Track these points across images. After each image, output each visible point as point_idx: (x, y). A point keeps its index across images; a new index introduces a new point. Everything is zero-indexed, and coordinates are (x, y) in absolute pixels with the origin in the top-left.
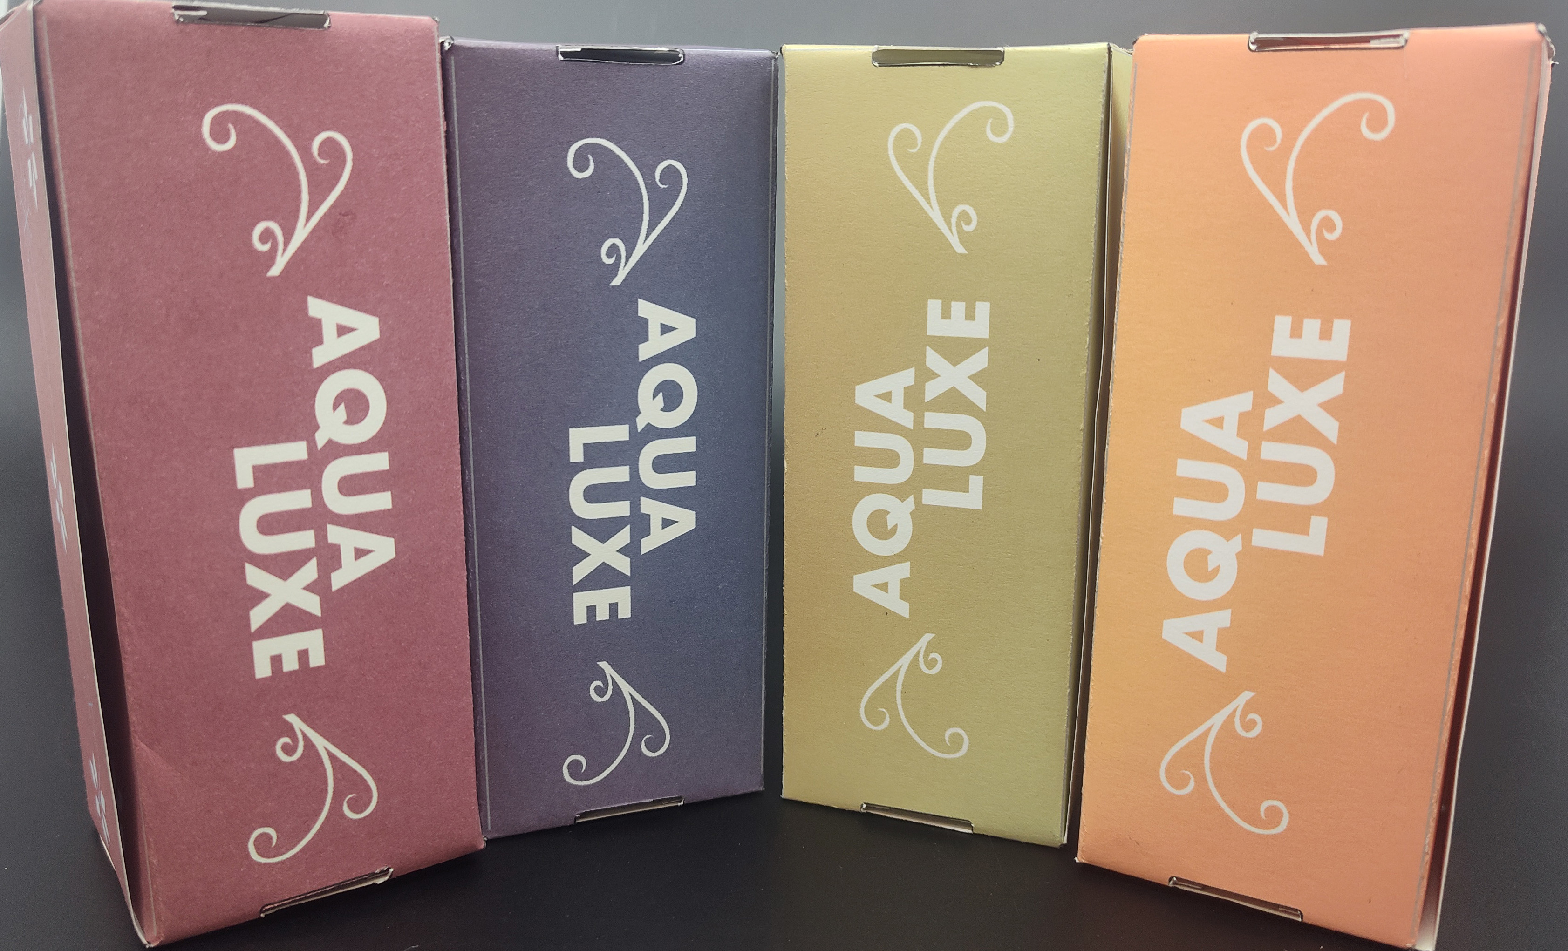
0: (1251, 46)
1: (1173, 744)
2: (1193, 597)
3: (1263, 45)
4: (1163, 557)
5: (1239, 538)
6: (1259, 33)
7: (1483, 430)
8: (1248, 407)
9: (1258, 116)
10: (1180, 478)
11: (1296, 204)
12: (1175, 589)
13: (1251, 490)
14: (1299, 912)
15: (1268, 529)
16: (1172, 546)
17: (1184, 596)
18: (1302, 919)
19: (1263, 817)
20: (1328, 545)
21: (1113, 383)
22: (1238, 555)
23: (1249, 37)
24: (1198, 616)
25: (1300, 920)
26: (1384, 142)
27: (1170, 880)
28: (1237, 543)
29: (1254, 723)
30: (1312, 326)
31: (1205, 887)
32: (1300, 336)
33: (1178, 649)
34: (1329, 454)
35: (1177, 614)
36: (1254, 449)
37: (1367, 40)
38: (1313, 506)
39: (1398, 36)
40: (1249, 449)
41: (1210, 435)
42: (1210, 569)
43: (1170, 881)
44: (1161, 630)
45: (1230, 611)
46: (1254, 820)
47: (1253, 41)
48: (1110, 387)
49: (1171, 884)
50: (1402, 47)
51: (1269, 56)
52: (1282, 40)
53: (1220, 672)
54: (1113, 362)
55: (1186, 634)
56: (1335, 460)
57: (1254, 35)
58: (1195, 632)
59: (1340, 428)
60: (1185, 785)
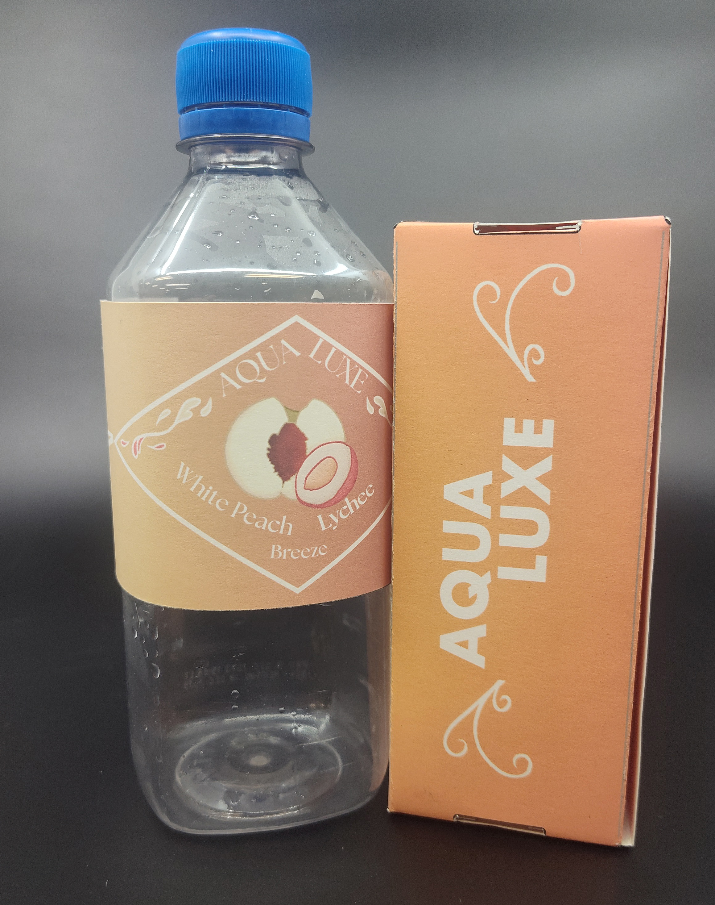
0: (475, 231)
1: (451, 721)
2: (460, 617)
3: (483, 230)
4: (437, 590)
5: (489, 574)
6: (480, 222)
7: (644, 490)
8: (490, 482)
9: (484, 280)
10: (446, 534)
11: (513, 340)
12: (447, 613)
13: (495, 540)
14: (543, 829)
15: (508, 566)
16: (443, 582)
17: (453, 617)
18: (545, 833)
19: (515, 766)
20: (549, 575)
21: (394, 468)
22: (489, 586)
23: (474, 225)
24: (465, 630)
25: (544, 835)
26: (568, 296)
27: (455, 816)
28: (487, 578)
29: (505, 701)
30: (529, 424)
31: (477, 819)
32: (521, 432)
33: (451, 655)
34: (545, 512)
35: (450, 630)
36: (495, 511)
37: (553, 227)
38: (536, 548)
39: (575, 224)
40: (492, 512)
41: (465, 503)
42: (470, 597)
43: (454, 818)
44: (439, 642)
45: (485, 625)
46: (510, 769)
47: (477, 227)
48: (392, 472)
49: (455, 820)
50: (578, 232)
51: (487, 238)
52: (496, 226)
53: (481, 669)
54: (394, 453)
55: (456, 643)
56: (550, 516)
57: (477, 224)
58: (462, 642)
59: (552, 493)
60: (462, 749)
